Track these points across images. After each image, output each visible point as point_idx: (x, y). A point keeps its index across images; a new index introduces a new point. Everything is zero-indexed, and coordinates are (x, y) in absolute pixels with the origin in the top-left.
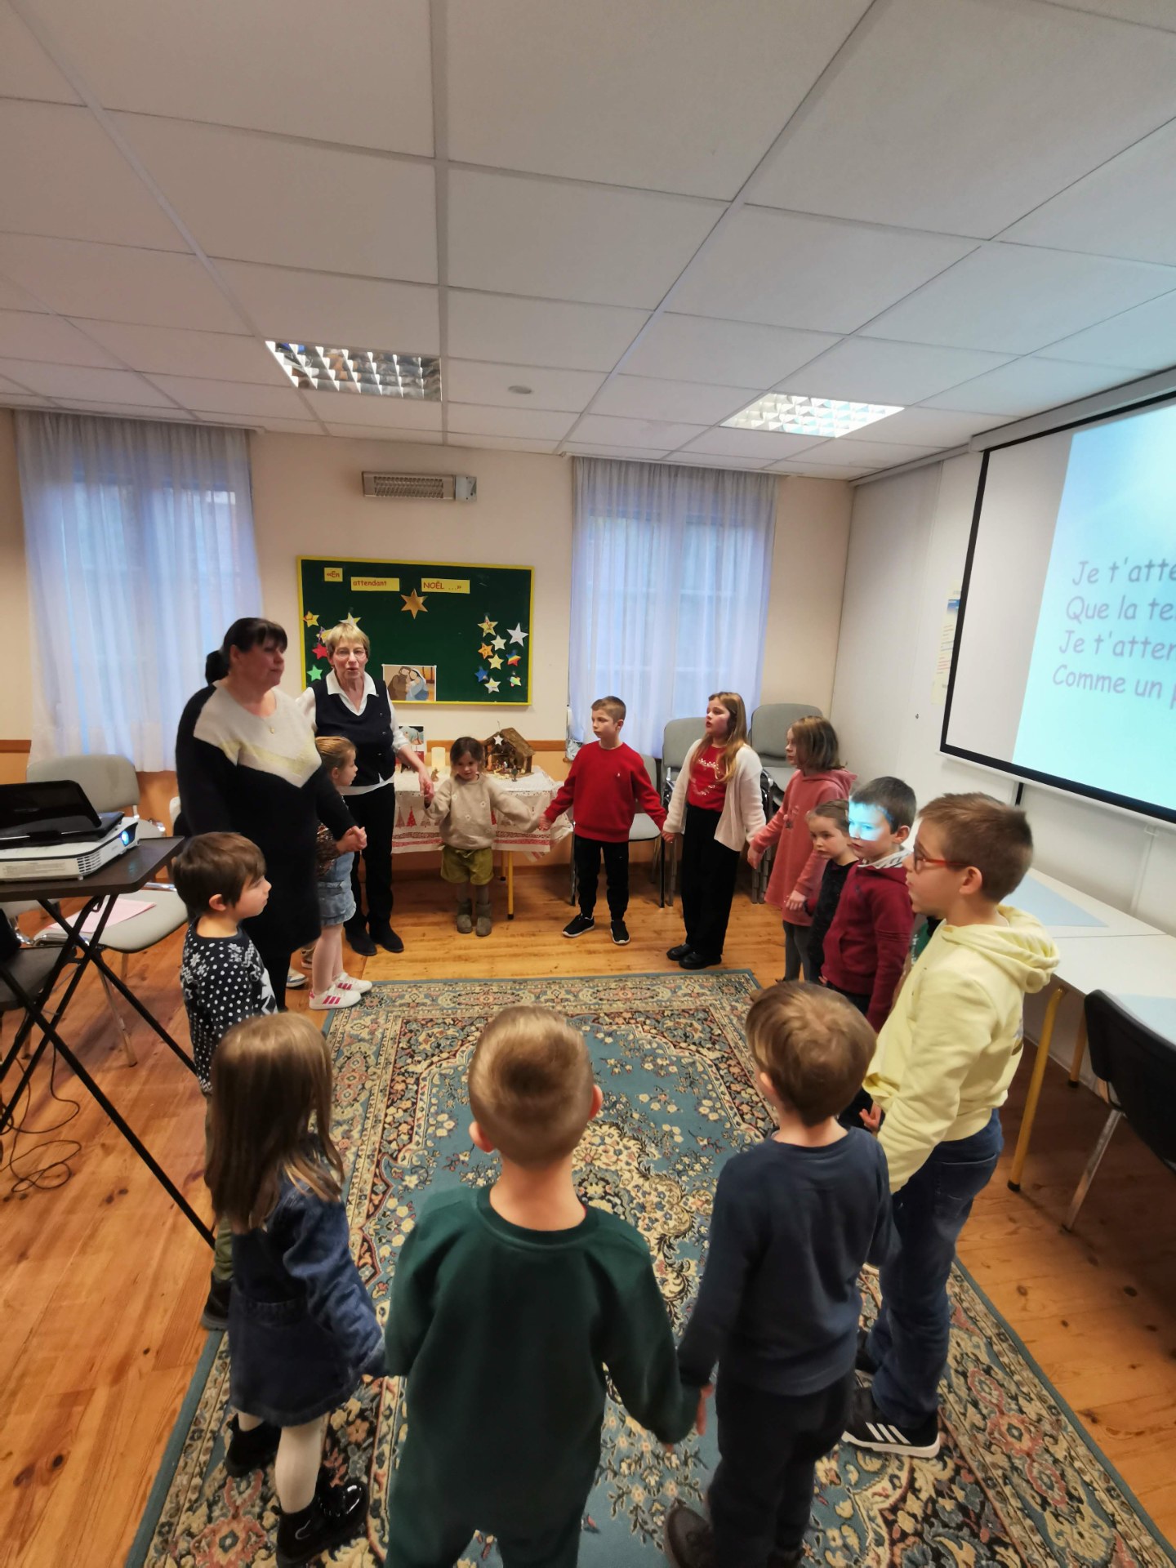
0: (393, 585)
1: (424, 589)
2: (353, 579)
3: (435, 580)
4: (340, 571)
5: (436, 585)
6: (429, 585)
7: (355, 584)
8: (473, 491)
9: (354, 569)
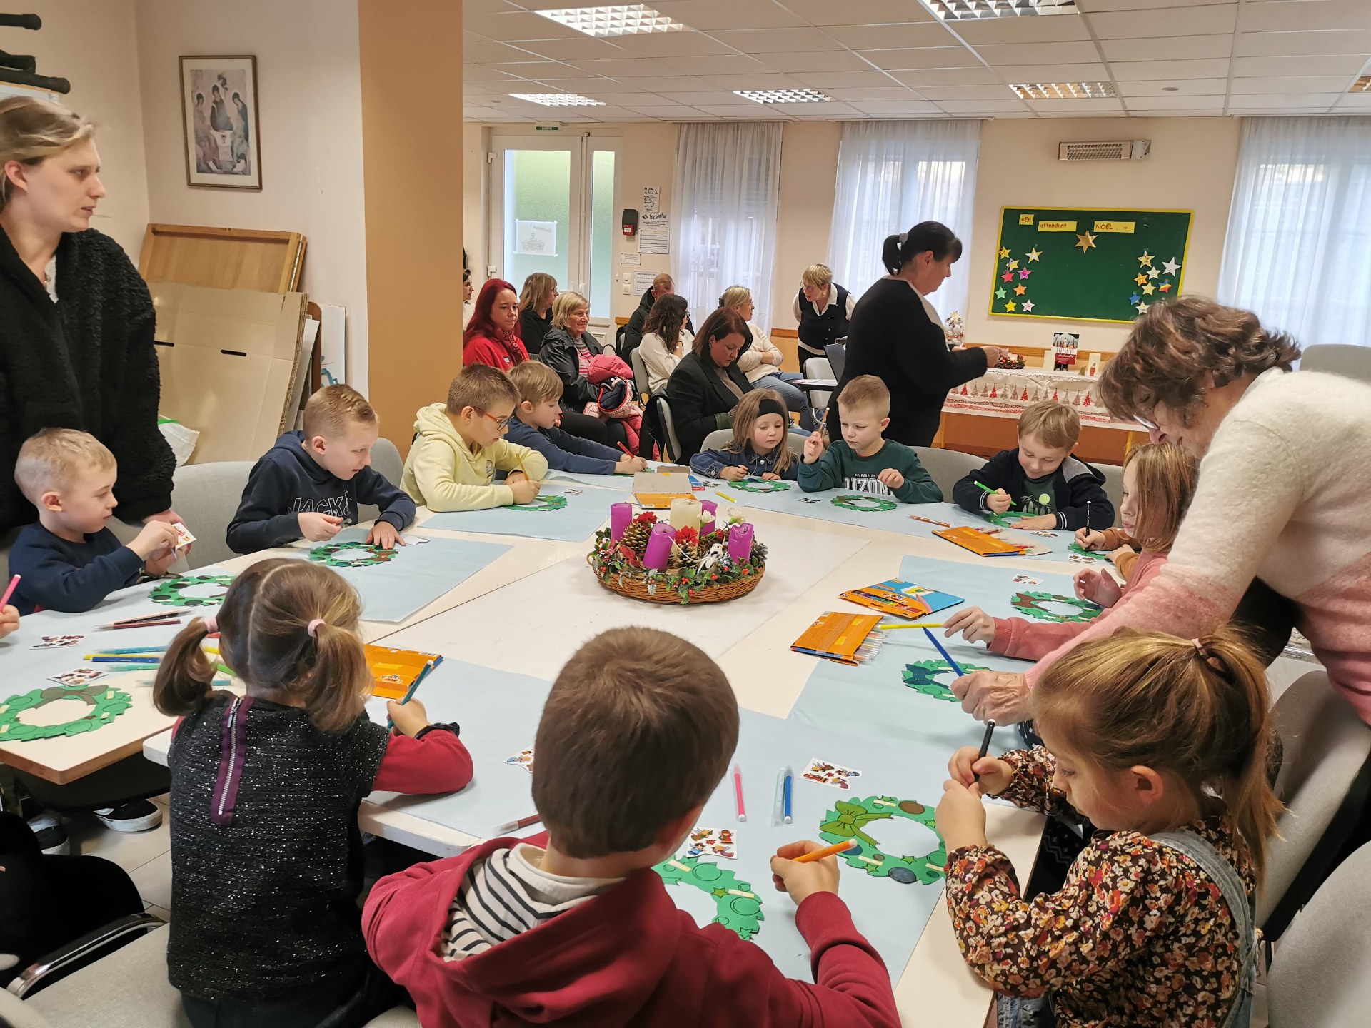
0: (1071, 226)
1: (1096, 230)
2: (1041, 223)
3: (1105, 223)
4: (1031, 217)
5: (1106, 227)
6: (1100, 227)
7: (1042, 226)
8: (1147, 152)
9: (1042, 215)
